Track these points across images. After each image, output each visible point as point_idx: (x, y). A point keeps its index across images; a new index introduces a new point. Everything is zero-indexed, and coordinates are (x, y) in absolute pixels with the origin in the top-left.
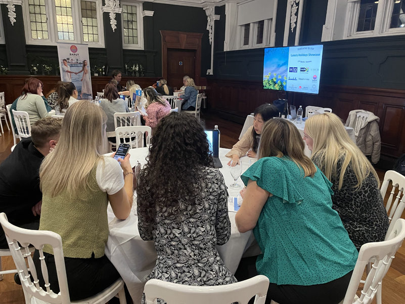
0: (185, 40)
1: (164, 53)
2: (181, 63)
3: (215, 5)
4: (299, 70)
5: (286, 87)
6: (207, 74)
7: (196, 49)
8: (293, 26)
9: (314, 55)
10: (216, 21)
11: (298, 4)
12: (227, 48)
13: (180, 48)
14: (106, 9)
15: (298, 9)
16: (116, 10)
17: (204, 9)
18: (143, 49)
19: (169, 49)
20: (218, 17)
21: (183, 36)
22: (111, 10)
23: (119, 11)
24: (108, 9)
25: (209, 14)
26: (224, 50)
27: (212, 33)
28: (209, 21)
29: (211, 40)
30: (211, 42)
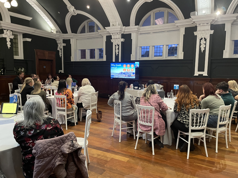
0: (47, 55)
1: (37, 61)
2: (45, 67)
3: (63, 39)
6: (59, 72)
7: (53, 59)
10: (64, 46)
12: (73, 59)
13: (45, 59)
16: (10, 36)
17: (56, 40)
18: (23, 59)
19: (39, 59)
20: (65, 45)
21: (47, 53)
22: (7, 36)
23: (12, 37)
25: (60, 42)
26: (71, 61)
27: (61, 52)
28: (59, 46)
29: (61, 55)
30: (61, 56)
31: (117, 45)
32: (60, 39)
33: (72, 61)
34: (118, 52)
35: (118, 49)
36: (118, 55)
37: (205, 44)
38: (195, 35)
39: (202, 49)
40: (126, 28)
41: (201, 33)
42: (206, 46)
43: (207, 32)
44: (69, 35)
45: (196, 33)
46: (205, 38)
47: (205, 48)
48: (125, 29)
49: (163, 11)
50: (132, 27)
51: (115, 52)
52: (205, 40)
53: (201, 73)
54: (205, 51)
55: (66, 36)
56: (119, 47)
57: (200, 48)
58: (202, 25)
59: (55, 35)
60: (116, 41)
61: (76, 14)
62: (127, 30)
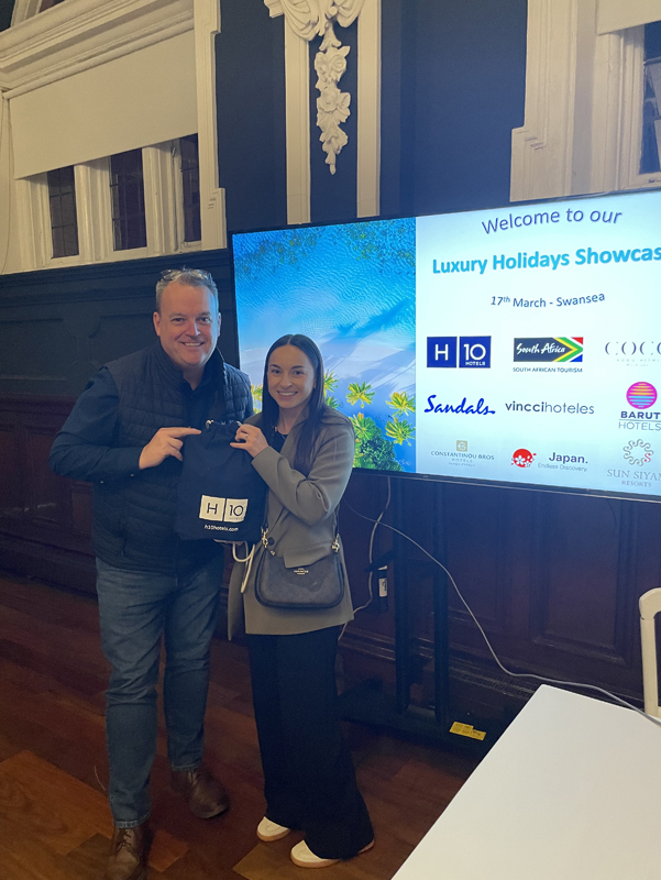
4: (502, 351)
5: (408, 452)
8: (334, 141)
9: (622, 256)
11: (348, 35)
15: (352, 59)
31: (331, 39)
34: (350, 126)
35: (348, 82)
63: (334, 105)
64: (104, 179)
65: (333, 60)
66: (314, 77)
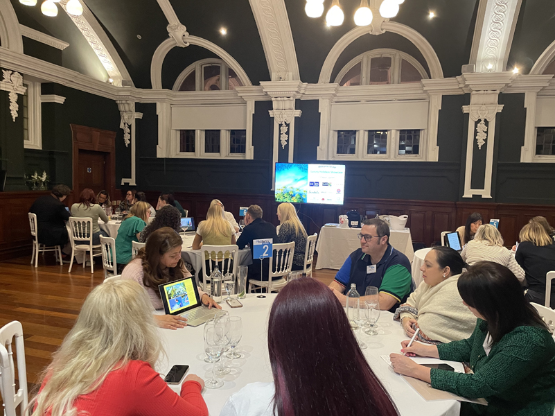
0: (98, 140)
1: (75, 155)
2: (89, 170)
3: (137, 101)
4: (321, 184)
5: (305, 199)
6: (123, 184)
7: (109, 151)
8: (284, 143)
9: (336, 173)
10: (137, 120)
11: (288, 125)
13: (92, 149)
14: (4, 86)
16: (19, 89)
17: (118, 102)
18: (41, 149)
20: (140, 115)
21: (96, 134)
22: (12, 88)
23: (22, 91)
24: (7, 86)
25: (127, 109)
26: (158, 157)
27: (130, 134)
28: (125, 117)
29: (129, 142)
30: (130, 145)
31: (284, 125)
32: (128, 102)
33: (159, 155)
34: (287, 141)
35: (288, 133)
36: (287, 146)
37: (485, 132)
38: (465, 112)
39: (481, 143)
40: (308, 87)
41: (478, 108)
42: (487, 136)
43: (492, 107)
44: (155, 93)
45: (467, 109)
46: (485, 120)
47: (486, 140)
48: (306, 89)
49: (389, 56)
50: (323, 86)
51: (280, 141)
52: (487, 123)
53: (477, 192)
54: (485, 146)
55: (145, 96)
56: (288, 129)
57: (475, 141)
58: (483, 92)
59: (119, 90)
60: (284, 116)
61: (188, 45)
62: (309, 91)
63: (284, 137)
64: (203, 134)
65: (284, 129)
66: (280, 131)
